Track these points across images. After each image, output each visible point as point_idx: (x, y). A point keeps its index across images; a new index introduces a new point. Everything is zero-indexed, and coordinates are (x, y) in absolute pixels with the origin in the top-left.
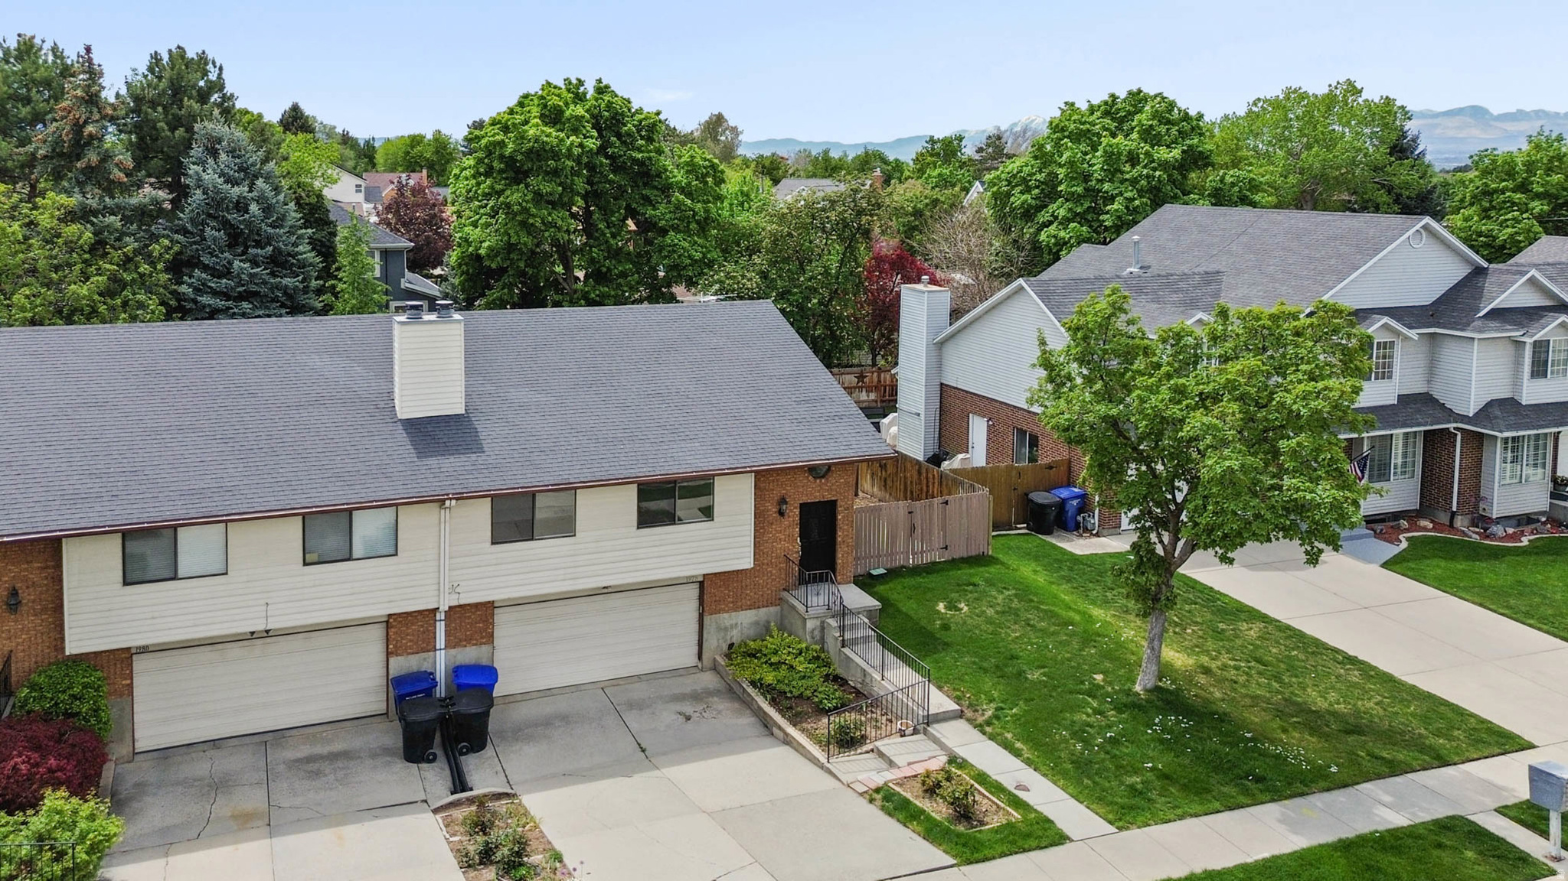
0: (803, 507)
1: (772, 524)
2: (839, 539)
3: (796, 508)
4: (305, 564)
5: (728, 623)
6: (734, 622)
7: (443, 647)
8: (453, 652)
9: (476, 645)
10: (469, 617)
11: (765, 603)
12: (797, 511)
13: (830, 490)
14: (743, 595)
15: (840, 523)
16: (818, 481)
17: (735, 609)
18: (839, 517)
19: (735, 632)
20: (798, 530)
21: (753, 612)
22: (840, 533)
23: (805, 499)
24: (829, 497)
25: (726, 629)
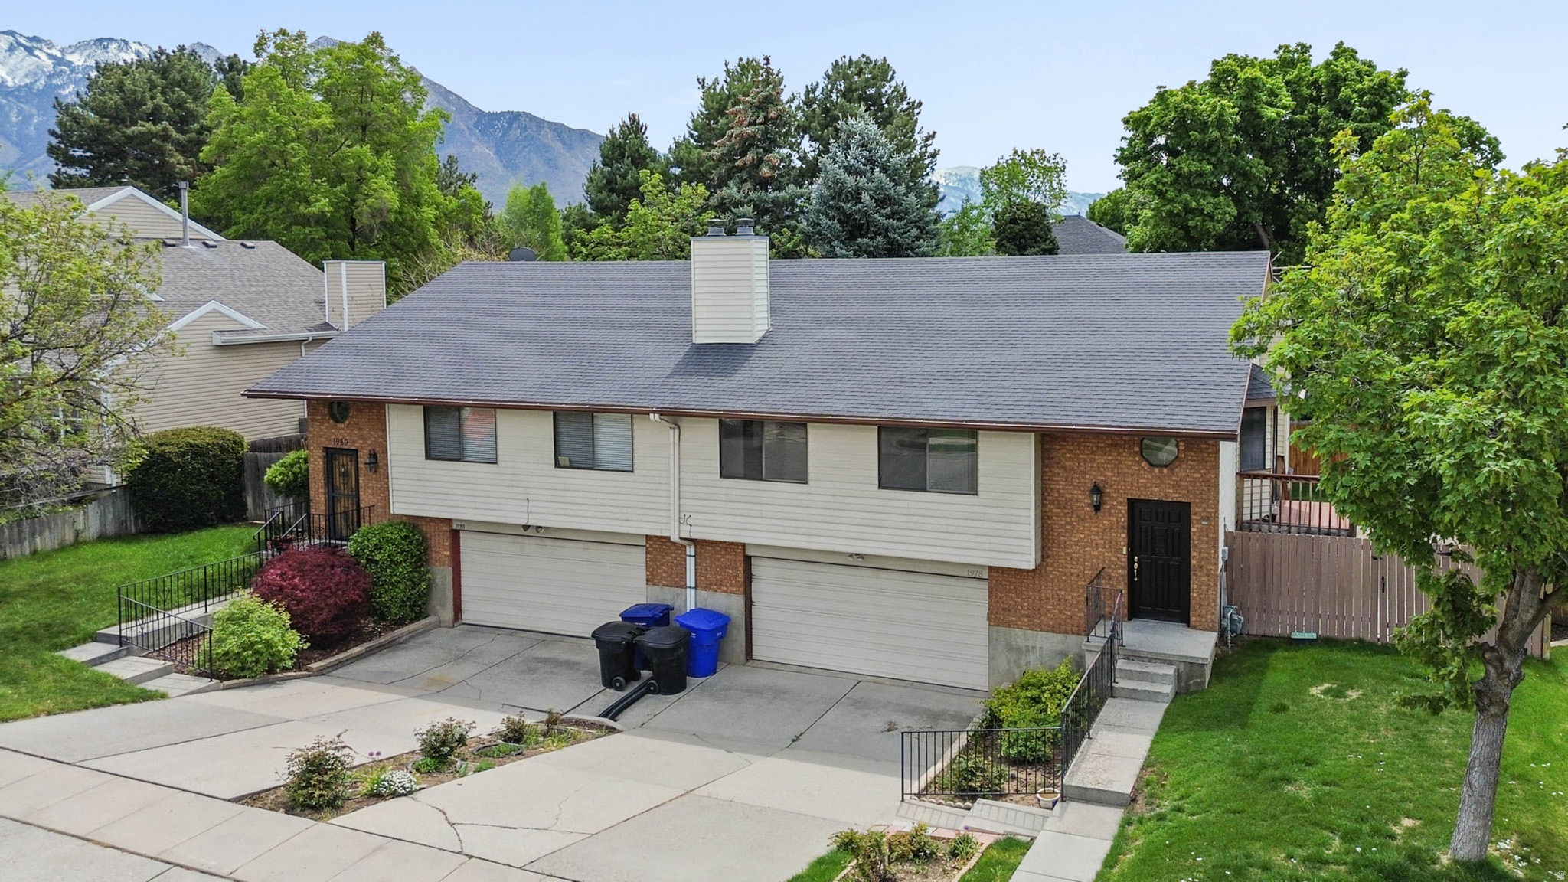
0: (1132, 503)
1: (1084, 520)
2: (1193, 562)
3: (1121, 503)
4: (557, 465)
5: (1021, 643)
6: (1030, 643)
7: (693, 585)
8: (704, 594)
9: (725, 592)
10: (719, 560)
11: (1075, 630)
12: (1124, 509)
13: (1176, 486)
14: (1043, 611)
15: (1194, 537)
16: (1157, 470)
17: (1032, 627)
18: (1193, 529)
19: (1032, 657)
20: (1124, 535)
21: (1057, 638)
22: (1193, 554)
23: (1135, 494)
24: (1174, 496)
25: (1019, 650)
